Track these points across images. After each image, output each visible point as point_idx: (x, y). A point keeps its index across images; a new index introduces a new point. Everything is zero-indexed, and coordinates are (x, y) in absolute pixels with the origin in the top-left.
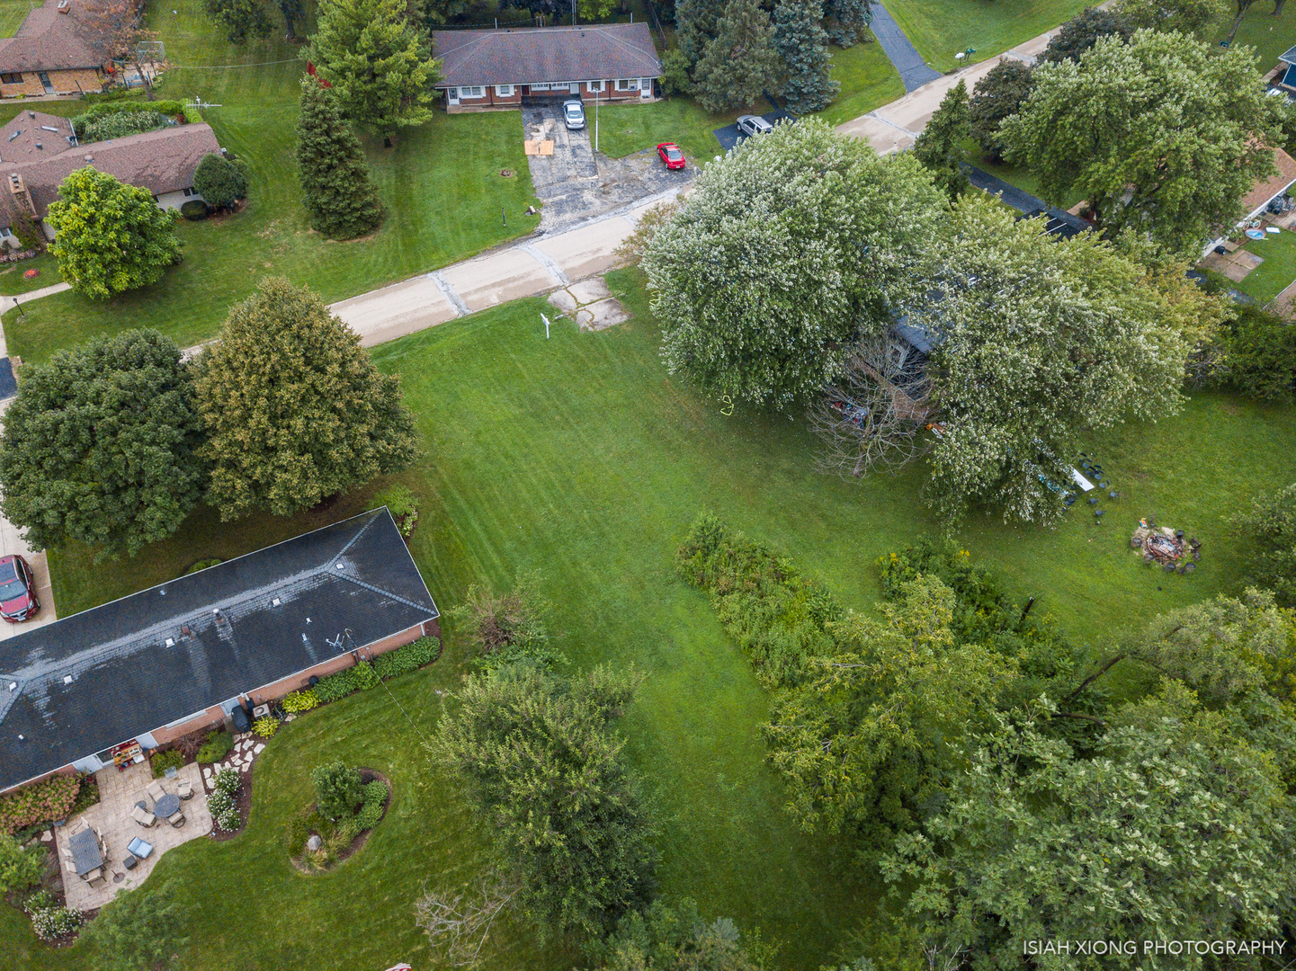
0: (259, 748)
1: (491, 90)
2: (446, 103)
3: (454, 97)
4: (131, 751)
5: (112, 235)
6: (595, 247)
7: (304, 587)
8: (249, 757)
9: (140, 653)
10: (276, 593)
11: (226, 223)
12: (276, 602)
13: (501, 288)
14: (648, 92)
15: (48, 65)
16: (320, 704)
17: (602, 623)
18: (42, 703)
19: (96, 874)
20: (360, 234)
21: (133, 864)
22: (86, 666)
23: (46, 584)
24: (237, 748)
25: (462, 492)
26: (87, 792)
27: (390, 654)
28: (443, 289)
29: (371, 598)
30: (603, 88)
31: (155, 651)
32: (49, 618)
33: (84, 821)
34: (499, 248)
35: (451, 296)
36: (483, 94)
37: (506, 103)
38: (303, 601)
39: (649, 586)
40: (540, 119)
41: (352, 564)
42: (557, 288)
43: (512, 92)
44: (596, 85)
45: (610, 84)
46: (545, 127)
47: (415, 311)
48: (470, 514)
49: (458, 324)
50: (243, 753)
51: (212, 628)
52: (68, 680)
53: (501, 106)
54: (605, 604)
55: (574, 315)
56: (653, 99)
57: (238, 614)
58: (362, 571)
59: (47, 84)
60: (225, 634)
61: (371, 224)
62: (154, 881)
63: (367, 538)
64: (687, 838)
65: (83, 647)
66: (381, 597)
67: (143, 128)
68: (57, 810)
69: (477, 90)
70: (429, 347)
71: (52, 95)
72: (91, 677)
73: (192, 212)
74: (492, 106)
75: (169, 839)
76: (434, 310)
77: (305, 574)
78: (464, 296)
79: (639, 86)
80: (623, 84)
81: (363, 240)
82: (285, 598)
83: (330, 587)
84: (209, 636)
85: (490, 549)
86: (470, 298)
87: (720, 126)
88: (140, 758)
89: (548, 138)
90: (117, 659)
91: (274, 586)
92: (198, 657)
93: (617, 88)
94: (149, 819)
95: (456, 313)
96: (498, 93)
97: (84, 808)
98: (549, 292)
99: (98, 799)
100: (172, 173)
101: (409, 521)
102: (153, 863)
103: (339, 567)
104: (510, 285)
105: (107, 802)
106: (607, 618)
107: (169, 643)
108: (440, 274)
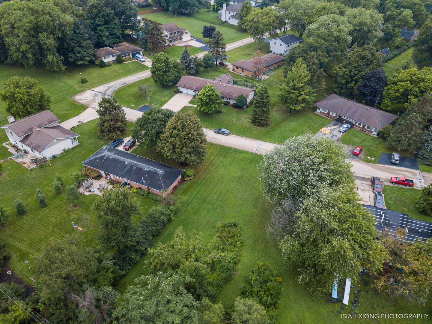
1: (329, 112)
2: (316, 110)
3: (319, 110)
4: (108, 176)
5: (205, 98)
7: (152, 170)
9: (122, 161)
10: (146, 167)
11: (238, 110)
12: (145, 169)
14: (376, 133)
15: (245, 68)
16: (137, 193)
17: (192, 222)
19: (85, 188)
20: (258, 126)
21: (90, 191)
22: (115, 157)
23: (134, 147)
25: (206, 181)
26: (99, 177)
27: (154, 194)
28: (259, 145)
29: (159, 180)
30: (361, 126)
31: (124, 162)
32: (129, 152)
33: (94, 181)
35: (258, 147)
36: (327, 112)
37: (332, 118)
38: (149, 172)
39: (209, 224)
40: (336, 124)
41: (163, 173)
43: (335, 115)
44: (360, 124)
45: (364, 126)
46: (333, 127)
47: (247, 146)
48: (201, 185)
49: (251, 153)
51: (134, 166)
52: (111, 158)
53: (329, 117)
54: (197, 219)
56: (375, 136)
57: (139, 166)
58: (163, 175)
59: (243, 72)
60: (134, 168)
61: (263, 125)
62: (89, 196)
63: (173, 172)
65: (119, 155)
66: (160, 182)
67: (247, 86)
68: (92, 176)
69: (326, 111)
70: (240, 154)
71: (242, 74)
72: (114, 160)
73: (234, 105)
74: (328, 116)
75: (97, 192)
76: (251, 148)
77: (155, 169)
78: (260, 149)
79: (373, 130)
80: (368, 128)
81: (258, 128)
82: (148, 170)
83: (155, 173)
84: (132, 166)
85: (195, 193)
86: (261, 150)
87: (386, 152)
88: (108, 179)
89: (330, 130)
90: (118, 160)
91: (147, 166)
92: (127, 169)
93: (366, 128)
94: (98, 187)
95: (254, 151)
96: (331, 114)
97: (96, 179)
99: (99, 179)
100: (236, 95)
101: (190, 178)
102: (92, 193)
103: (161, 172)
105: (99, 181)
106: (194, 222)
107: (126, 163)
108: (263, 142)
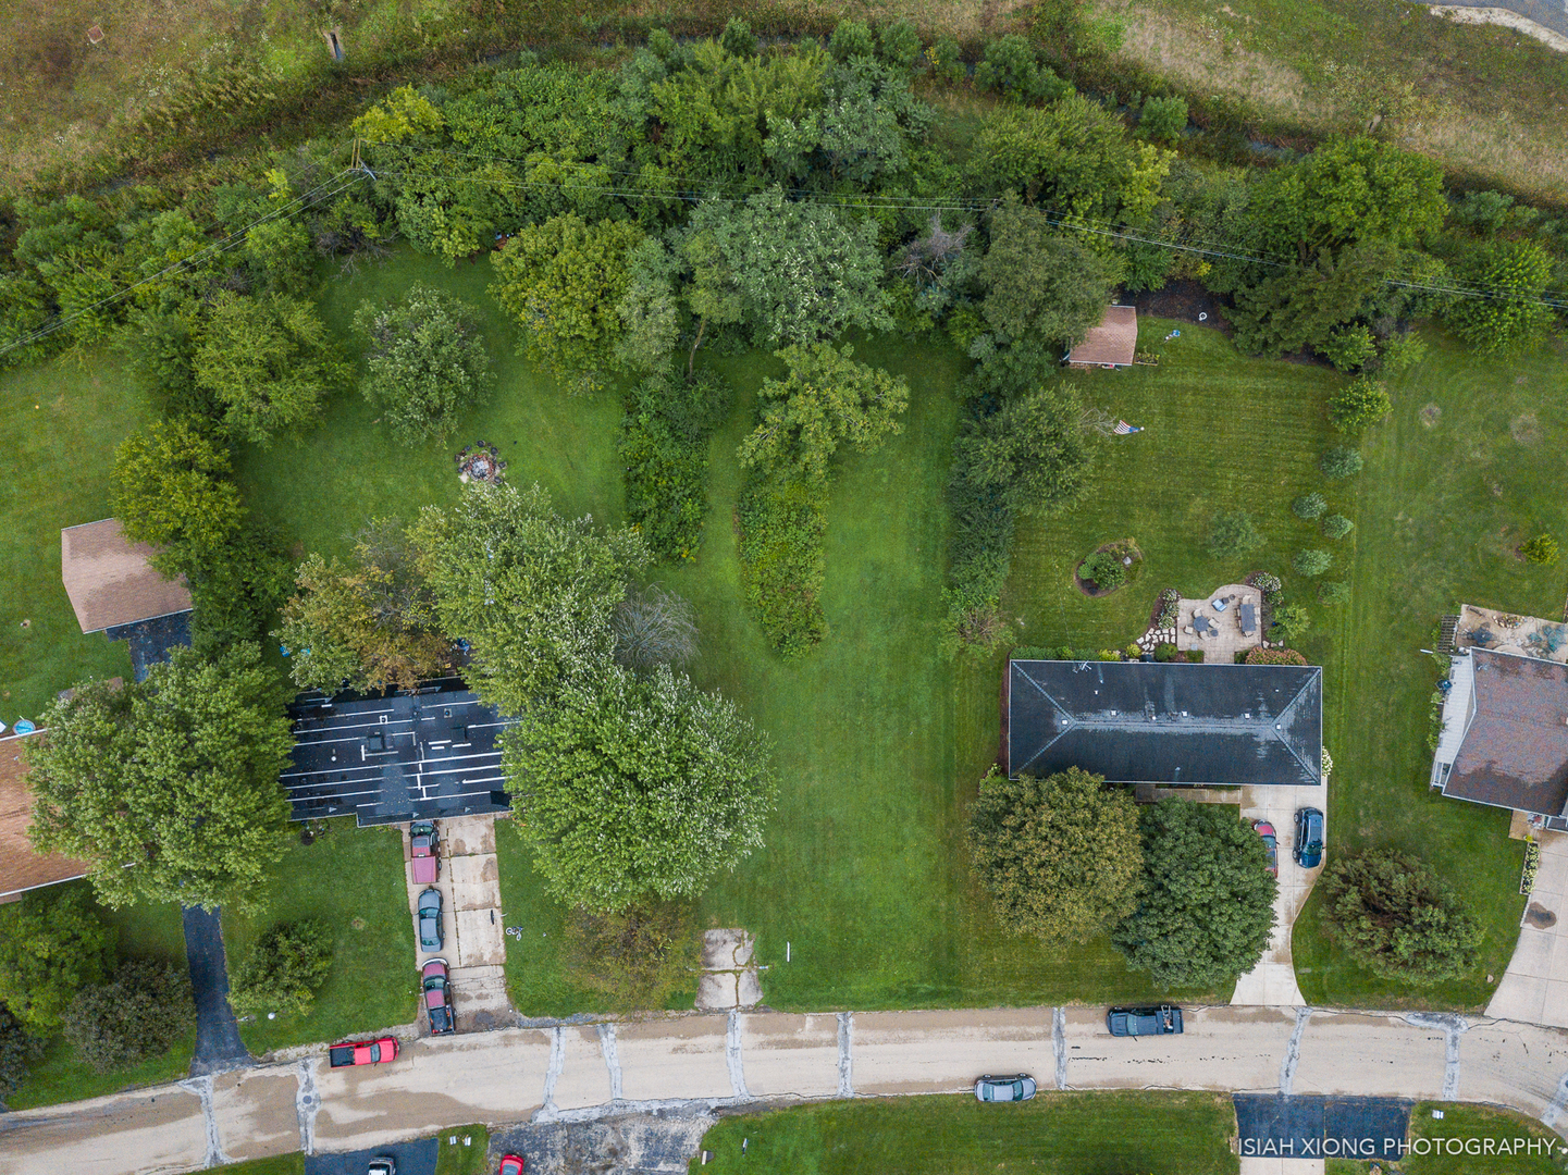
0: (1141, 640)
6: (679, 1056)
7: (1092, 716)
8: (1148, 638)
9: (1203, 715)
10: (1110, 720)
12: (1114, 713)
13: (797, 1037)
17: (898, 618)
18: (1263, 708)
21: (1224, 601)
22: (1236, 720)
24: (1153, 647)
28: (848, 1064)
29: (1051, 691)
31: (1194, 713)
33: (1245, 643)
34: (766, 1107)
35: (846, 1050)
38: (1096, 707)
41: (1056, 722)
42: (746, 1010)
47: (886, 1041)
48: (941, 765)
49: (857, 1004)
50: (1150, 642)
51: (1157, 712)
52: (1247, 716)
54: (888, 632)
55: (750, 963)
57: (1139, 716)
58: (1051, 715)
60: (1150, 705)
62: (1215, 584)
64: (924, 456)
66: (1045, 689)
70: (894, 983)
72: (1234, 712)
75: (1203, 608)
76: (869, 1034)
78: (834, 1042)
82: (1107, 713)
83: (1077, 710)
84: (1160, 708)
86: (826, 1035)
90: (1217, 716)
91: (1113, 726)
92: (1169, 697)
95: (851, 1020)
97: (1244, 651)
98: (755, 1009)
99: (1235, 652)
102: (1214, 596)
103: (1066, 722)
104: (785, 1037)
105: (1231, 649)
106: (893, 621)
107: (1185, 714)
108: (839, 1092)
